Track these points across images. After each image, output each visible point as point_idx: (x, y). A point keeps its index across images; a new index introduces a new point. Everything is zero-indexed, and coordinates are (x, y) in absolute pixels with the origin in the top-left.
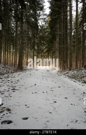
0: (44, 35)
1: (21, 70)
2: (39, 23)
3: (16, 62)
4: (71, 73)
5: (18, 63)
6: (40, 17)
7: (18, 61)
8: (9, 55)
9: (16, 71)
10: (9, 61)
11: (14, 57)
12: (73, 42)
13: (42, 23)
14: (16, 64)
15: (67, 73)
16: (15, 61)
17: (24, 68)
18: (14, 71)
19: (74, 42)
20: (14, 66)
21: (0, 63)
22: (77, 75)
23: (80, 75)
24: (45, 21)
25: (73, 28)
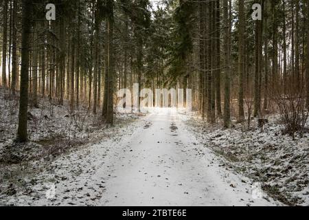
0: (164, 34)
1: (109, 125)
2: (151, 7)
3: (99, 99)
4: (230, 136)
5: (101, 104)
7: (102, 98)
8: (82, 79)
9: (97, 126)
10: (81, 96)
11: (92, 85)
12: (235, 47)
13: (158, 7)
15: (217, 136)
18: (94, 125)
20: (95, 112)
21: (61, 103)
22: (240, 145)
23: (247, 149)
24: (166, 2)
25: (234, 14)
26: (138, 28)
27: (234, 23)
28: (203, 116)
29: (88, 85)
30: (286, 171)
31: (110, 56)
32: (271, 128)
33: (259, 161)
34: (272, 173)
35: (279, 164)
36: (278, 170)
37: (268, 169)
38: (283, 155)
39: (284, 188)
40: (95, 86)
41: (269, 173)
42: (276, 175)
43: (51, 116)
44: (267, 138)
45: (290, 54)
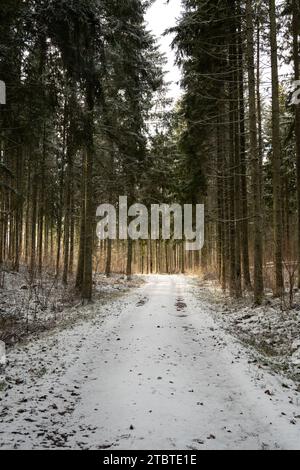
0: (166, 169)
2: (147, 131)
3: (71, 263)
5: (75, 269)
6: (152, 111)
7: (76, 261)
8: (47, 234)
9: (69, 302)
10: (46, 257)
11: (61, 243)
12: (268, 187)
13: (157, 131)
14: (71, 272)
17: (98, 288)
18: (64, 301)
19: (271, 189)
20: (65, 281)
21: (15, 268)
22: (279, 331)
23: (290, 337)
24: (168, 124)
25: (265, 141)
26: (129, 161)
27: (266, 153)
28: (224, 288)
29: (55, 242)
31: (88, 201)
40: (66, 243)
43: (2, 287)
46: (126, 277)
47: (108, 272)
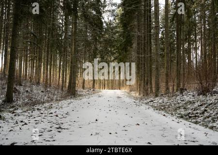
0: (113, 37)
1: (73, 96)
2: (103, 18)
3: (65, 82)
4: (158, 100)
6: (106, 9)
7: (68, 81)
11: (61, 73)
12: (161, 49)
13: (108, 19)
14: (65, 87)
15: (150, 102)
16: (63, 80)
17: (79, 93)
18: (61, 97)
19: (163, 50)
20: (62, 90)
21: (38, 83)
22: (168, 104)
23: (173, 105)
24: (114, 15)
25: (161, 26)
27: (160, 32)
29: (58, 73)
30: (203, 113)
31: (74, 48)
32: (189, 94)
33: (183, 110)
34: (193, 115)
35: (197, 110)
36: (197, 113)
37: (189, 113)
38: (200, 104)
39: (202, 122)
40: (63, 75)
41: (190, 115)
42: (196, 116)
43: (31, 91)
44: (187, 98)
45: (200, 54)
46: (92, 90)
47: (83, 87)
